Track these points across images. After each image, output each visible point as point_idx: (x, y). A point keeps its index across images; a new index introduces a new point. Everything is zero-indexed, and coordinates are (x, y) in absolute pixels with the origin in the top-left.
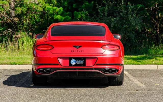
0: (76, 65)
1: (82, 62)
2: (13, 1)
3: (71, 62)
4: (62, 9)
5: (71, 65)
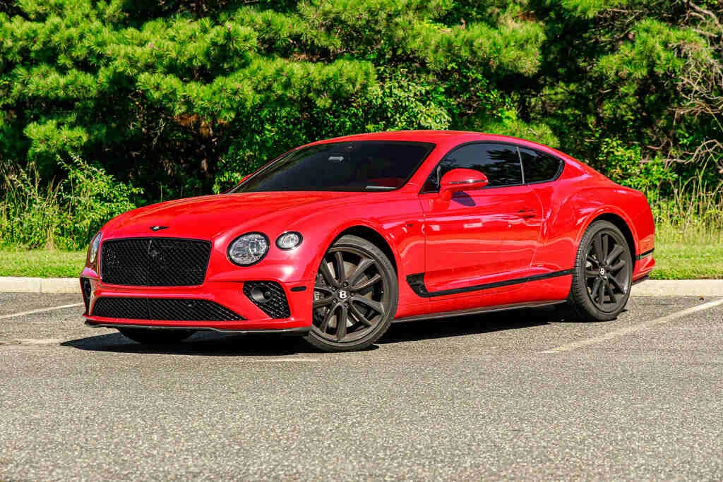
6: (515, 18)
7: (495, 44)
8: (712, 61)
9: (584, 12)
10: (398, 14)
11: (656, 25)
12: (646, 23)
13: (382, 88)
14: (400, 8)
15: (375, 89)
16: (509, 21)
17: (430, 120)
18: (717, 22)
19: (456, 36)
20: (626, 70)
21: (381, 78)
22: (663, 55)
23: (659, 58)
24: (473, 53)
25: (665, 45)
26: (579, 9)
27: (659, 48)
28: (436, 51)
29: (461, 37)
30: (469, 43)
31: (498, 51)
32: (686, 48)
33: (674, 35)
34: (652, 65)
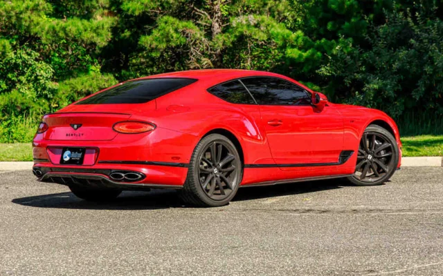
0: (71, 161)
1: (80, 155)
2: (217, 21)
3: (64, 156)
4: (302, 34)
5: (62, 161)
6: (102, 15)
7: (78, 30)
8: (203, 39)
9: (133, 12)
10: (21, 13)
11: (171, 19)
12: (165, 18)
13: (15, 53)
14: (22, 9)
15: (11, 55)
16: (98, 17)
17: (42, 72)
18: (209, 17)
19: (57, 25)
20: (155, 44)
21: (14, 48)
22: (175, 35)
23: (172, 37)
24: (67, 35)
25: (176, 31)
26: (130, 11)
27: (172, 31)
28: (47, 33)
29: (60, 25)
30: (64, 29)
31: (80, 33)
32: (188, 31)
33: (182, 25)
34: (168, 41)
